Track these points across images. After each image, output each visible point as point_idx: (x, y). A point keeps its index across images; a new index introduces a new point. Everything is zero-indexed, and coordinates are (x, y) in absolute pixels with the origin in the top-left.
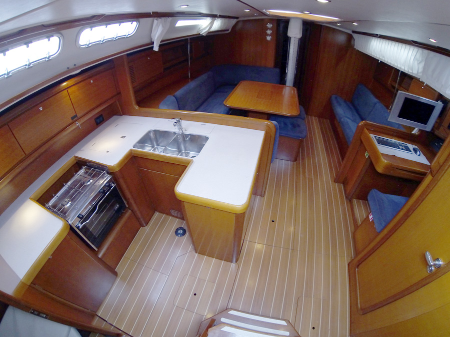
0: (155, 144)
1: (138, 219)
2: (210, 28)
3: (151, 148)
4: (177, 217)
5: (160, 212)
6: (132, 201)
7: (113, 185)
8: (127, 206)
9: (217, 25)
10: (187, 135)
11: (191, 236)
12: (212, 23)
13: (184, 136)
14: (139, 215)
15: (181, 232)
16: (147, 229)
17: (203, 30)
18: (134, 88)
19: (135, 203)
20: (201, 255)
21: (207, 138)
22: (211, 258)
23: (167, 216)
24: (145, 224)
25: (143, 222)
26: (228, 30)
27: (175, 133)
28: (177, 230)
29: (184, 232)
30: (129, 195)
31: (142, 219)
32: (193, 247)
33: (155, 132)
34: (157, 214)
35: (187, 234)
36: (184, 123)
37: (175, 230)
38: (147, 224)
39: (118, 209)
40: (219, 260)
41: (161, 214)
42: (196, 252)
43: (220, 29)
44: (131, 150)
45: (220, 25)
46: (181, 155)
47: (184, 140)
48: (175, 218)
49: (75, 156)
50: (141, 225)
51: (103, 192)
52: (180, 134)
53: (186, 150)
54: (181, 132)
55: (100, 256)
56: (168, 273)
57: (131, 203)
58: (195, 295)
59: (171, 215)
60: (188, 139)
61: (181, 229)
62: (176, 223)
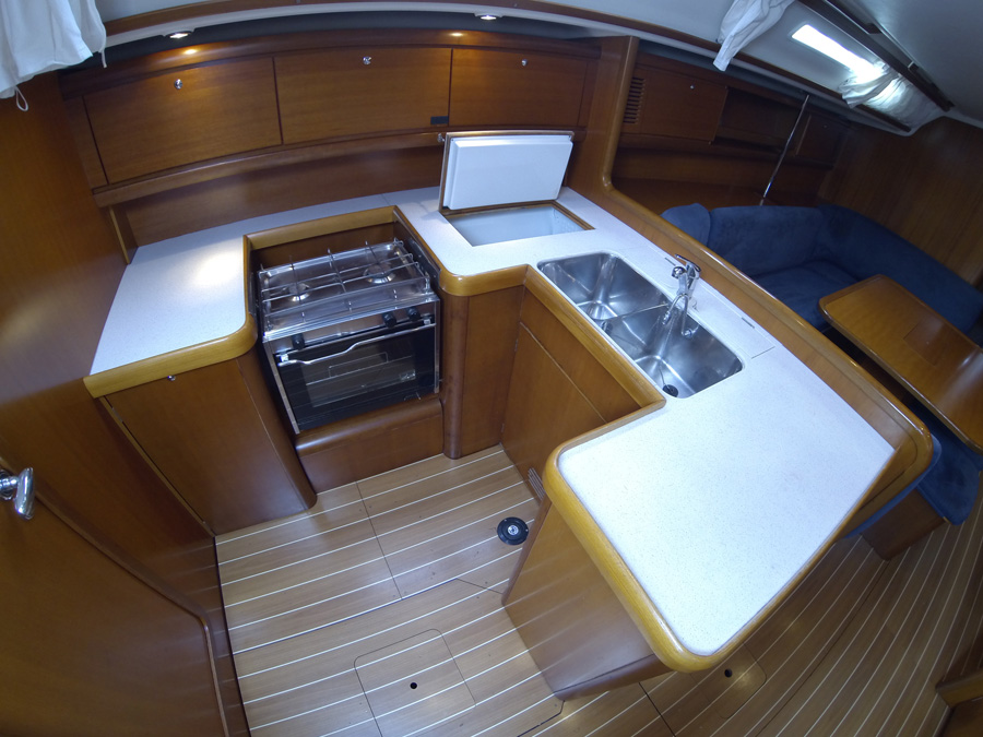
0: (601, 296)
1: (445, 434)
2: (874, 93)
3: (583, 296)
4: (533, 494)
5: (508, 453)
6: (455, 387)
7: (428, 323)
8: (437, 390)
9: (892, 95)
10: (691, 323)
11: (524, 556)
12: (882, 84)
13: (684, 321)
14: (453, 427)
15: (513, 530)
16: (453, 467)
17: (853, 88)
18: (622, 134)
19: (461, 397)
20: (508, 619)
21: (736, 366)
22: (520, 643)
23: (517, 475)
24: (457, 453)
25: (453, 447)
26: (907, 129)
27: (663, 298)
28: (511, 521)
29: (515, 541)
30: (454, 369)
31: (453, 440)
32: (507, 586)
33: (619, 263)
34: (498, 452)
35: (519, 549)
36: (703, 289)
37: (504, 518)
38: (460, 455)
39: (408, 383)
40: (533, 664)
41: (508, 460)
42: (504, 603)
43: (892, 114)
44: (527, 268)
45: (897, 101)
46: (645, 365)
47: (677, 331)
48: (529, 492)
49: (396, 208)
50: (444, 450)
51: (390, 322)
52: (675, 309)
53: (664, 358)
54: (681, 304)
55: (300, 447)
56: (406, 593)
57: (450, 391)
58: (414, 686)
59: (525, 477)
60: (688, 333)
61: (521, 525)
62: (521, 505)
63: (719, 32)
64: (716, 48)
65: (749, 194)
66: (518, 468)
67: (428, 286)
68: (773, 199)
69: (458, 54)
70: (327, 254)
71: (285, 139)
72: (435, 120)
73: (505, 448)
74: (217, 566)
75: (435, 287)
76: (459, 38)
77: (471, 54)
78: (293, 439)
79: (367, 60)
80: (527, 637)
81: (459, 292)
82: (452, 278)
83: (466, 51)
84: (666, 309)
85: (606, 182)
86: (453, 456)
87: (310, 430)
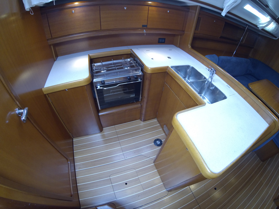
0: (187, 77)
1: (141, 114)
2: (267, 26)
4: (165, 132)
5: (158, 121)
6: (145, 100)
7: (140, 80)
8: (140, 101)
10: (212, 85)
11: (161, 150)
12: (269, 23)
13: (210, 85)
14: (144, 112)
15: (158, 142)
16: (142, 123)
17: (261, 24)
18: (194, 33)
19: (147, 103)
20: (155, 167)
21: (225, 98)
22: (158, 174)
23: (160, 127)
24: (144, 120)
25: (143, 118)
26: (276, 37)
27: (205, 78)
28: (158, 140)
29: (159, 145)
30: (146, 95)
31: (143, 115)
32: (155, 158)
33: (193, 68)
34: (155, 120)
35: (160, 148)
36: (216, 77)
37: (156, 139)
38: (145, 120)
39: (132, 98)
40: (161, 180)
41: (158, 123)
42: (154, 163)
43: (272, 32)
44: (168, 67)
45: (273, 28)
47: (208, 88)
48: (163, 132)
49: (131, 50)
50: (140, 119)
51: (129, 79)
52: (208, 81)
53: (204, 95)
54: (210, 80)
55: (100, 114)
56: (126, 158)
57: (144, 101)
58: (126, 184)
59: (163, 128)
60: (211, 88)
61: (161, 141)
62: (161, 135)
63: (223, 5)
64: (222, 10)
65: (230, 54)
66: (161, 125)
67: (140, 70)
68: (236, 55)
69: (150, 8)
70: (112, 60)
71: (102, 28)
72: (143, 26)
73: (157, 119)
74: (73, 146)
75: (142, 70)
76: (151, 4)
77: (154, 8)
78: (98, 111)
79: (125, 8)
80: (160, 173)
81: (149, 72)
82: (147, 68)
83: (152, 7)
84: (205, 81)
85: (190, 47)
86: (142, 120)
87: (103, 109)
